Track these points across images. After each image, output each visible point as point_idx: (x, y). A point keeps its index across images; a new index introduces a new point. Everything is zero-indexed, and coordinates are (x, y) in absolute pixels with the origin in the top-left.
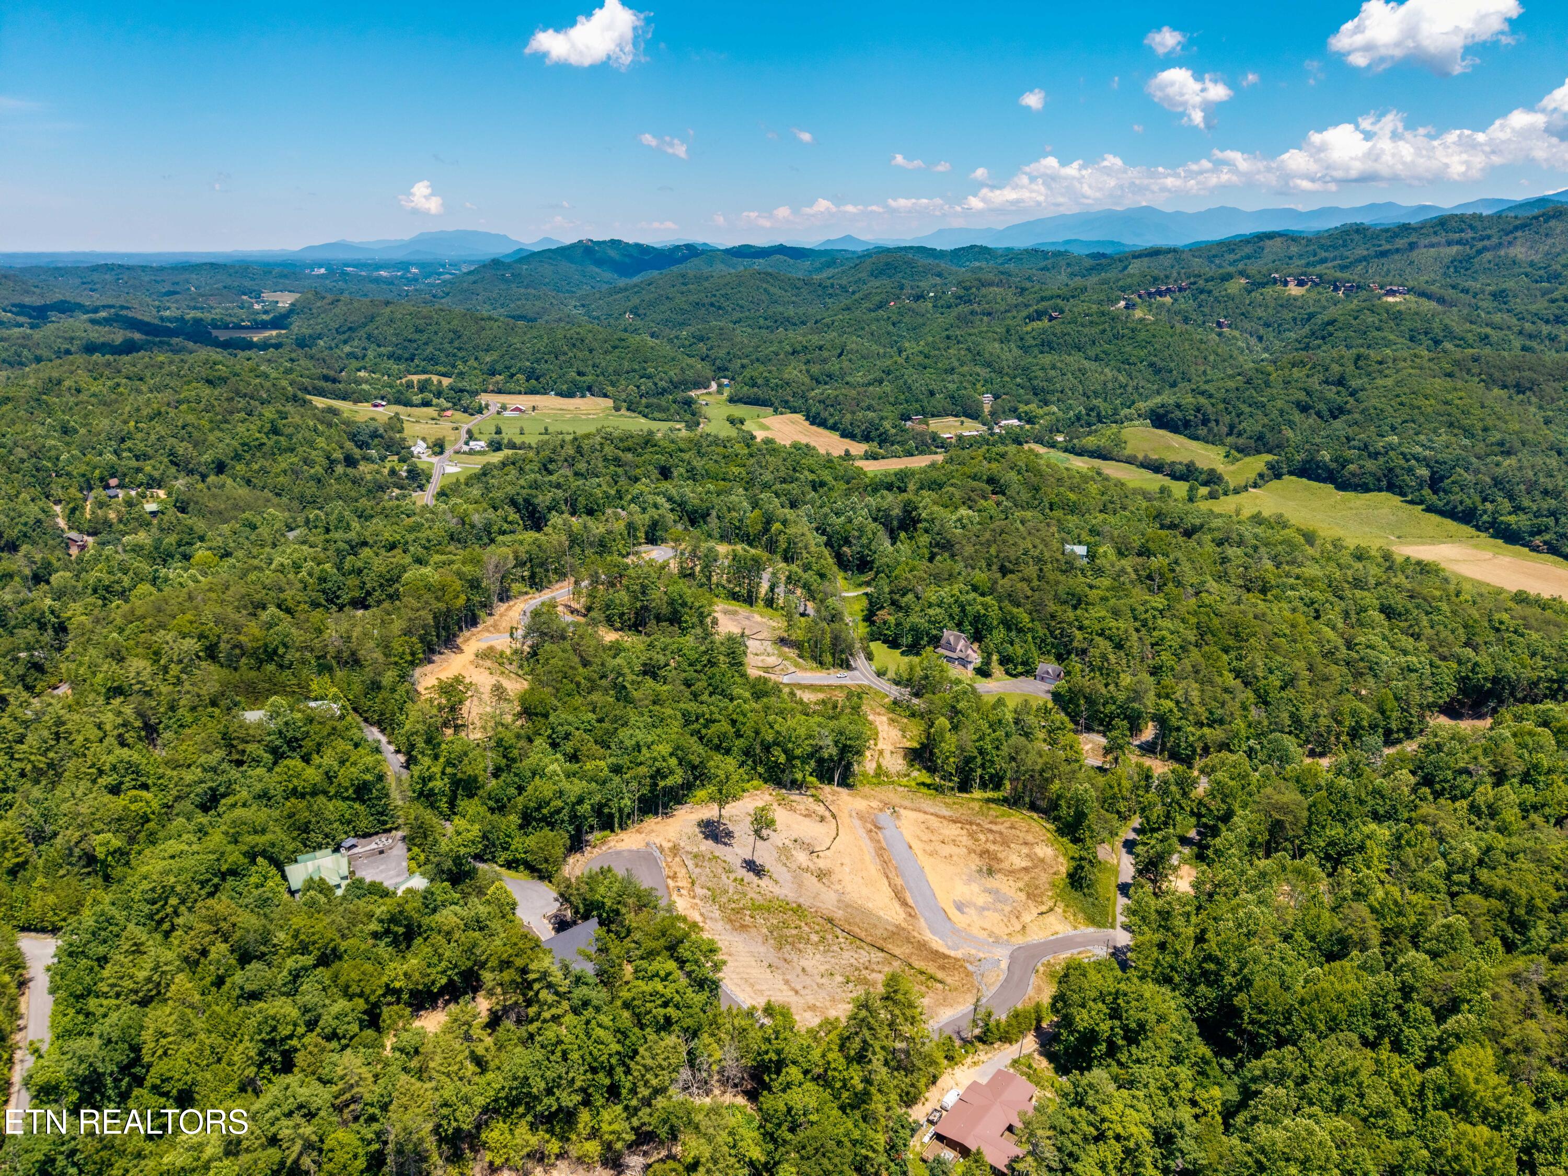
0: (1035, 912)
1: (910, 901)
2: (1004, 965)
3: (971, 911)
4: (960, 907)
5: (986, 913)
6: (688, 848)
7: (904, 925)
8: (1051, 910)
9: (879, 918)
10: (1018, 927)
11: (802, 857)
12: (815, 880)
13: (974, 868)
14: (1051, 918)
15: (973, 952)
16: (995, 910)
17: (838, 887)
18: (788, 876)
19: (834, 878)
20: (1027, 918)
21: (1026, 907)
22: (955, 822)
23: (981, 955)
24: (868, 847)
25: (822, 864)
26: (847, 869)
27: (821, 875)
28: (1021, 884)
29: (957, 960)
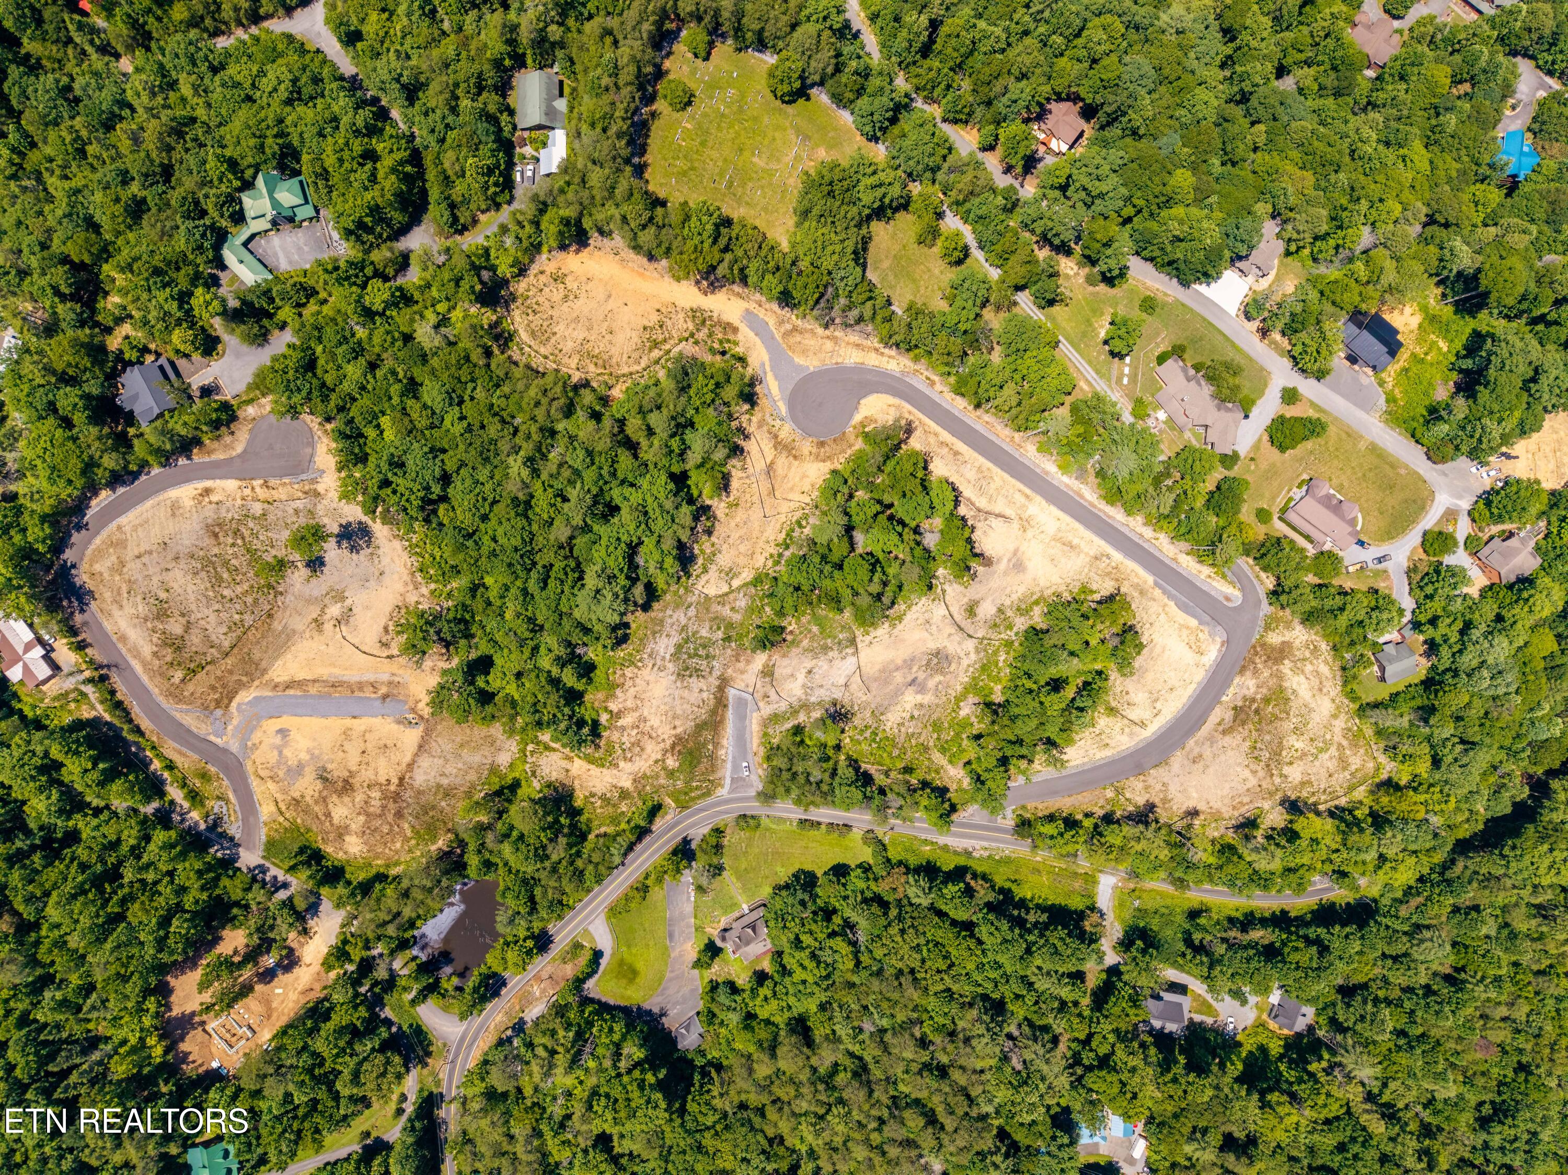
0: (279, 797)
1: (291, 692)
2: (218, 741)
3: (278, 740)
4: (283, 732)
5: (276, 753)
6: (319, 507)
7: (267, 677)
8: (281, 813)
9: (276, 658)
10: (263, 773)
11: (335, 610)
12: (315, 616)
13: (330, 767)
14: (273, 808)
15: (235, 722)
16: (279, 763)
17: (307, 635)
18: (316, 593)
19: (315, 634)
20: (271, 785)
21: (284, 792)
22: (401, 779)
23: (230, 728)
24: (353, 676)
25: (328, 627)
26: (323, 647)
27: (318, 623)
28: (308, 799)
29: (227, 706)
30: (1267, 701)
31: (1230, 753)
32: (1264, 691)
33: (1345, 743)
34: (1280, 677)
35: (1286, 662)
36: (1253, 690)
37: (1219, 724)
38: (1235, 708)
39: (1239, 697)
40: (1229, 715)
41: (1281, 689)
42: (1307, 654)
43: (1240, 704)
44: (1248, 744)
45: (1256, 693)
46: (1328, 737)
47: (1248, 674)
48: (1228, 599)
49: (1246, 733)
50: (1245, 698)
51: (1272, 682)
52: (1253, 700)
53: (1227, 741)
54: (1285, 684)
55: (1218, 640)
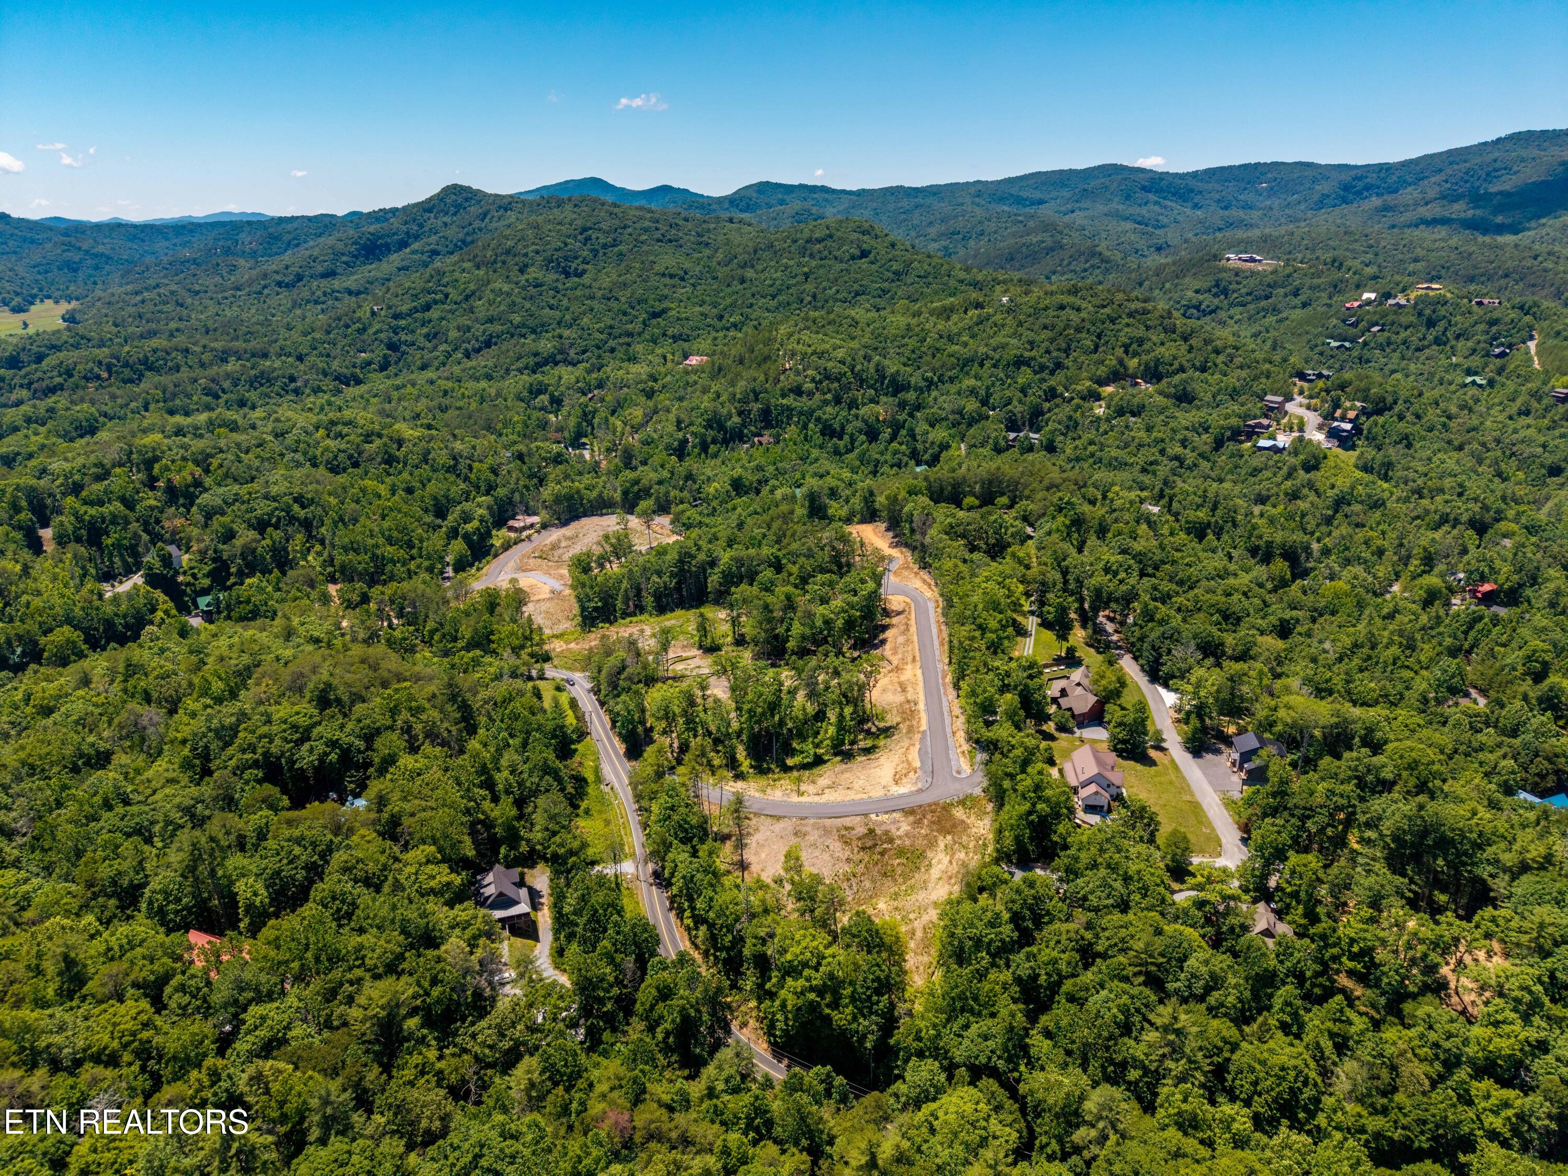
30: (901, 852)
31: (826, 856)
32: (907, 843)
33: (919, 934)
34: (932, 844)
35: (949, 837)
36: (900, 833)
37: (846, 828)
38: (871, 831)
39: (884, 828)
40: (861, 830)
41: (922, 856)
42: (972, 845)
43: (878, 832)
44: (847, 868)
45: (900, 837)
46: (912, 916)
47: (911, 819)
48: (959, 772)
49: (857, 857)
50: (887, 833)
51: (920, 843)
52: (891, 841)
53: (836, 846)
54: (929, 854)
55: (920, 785)
